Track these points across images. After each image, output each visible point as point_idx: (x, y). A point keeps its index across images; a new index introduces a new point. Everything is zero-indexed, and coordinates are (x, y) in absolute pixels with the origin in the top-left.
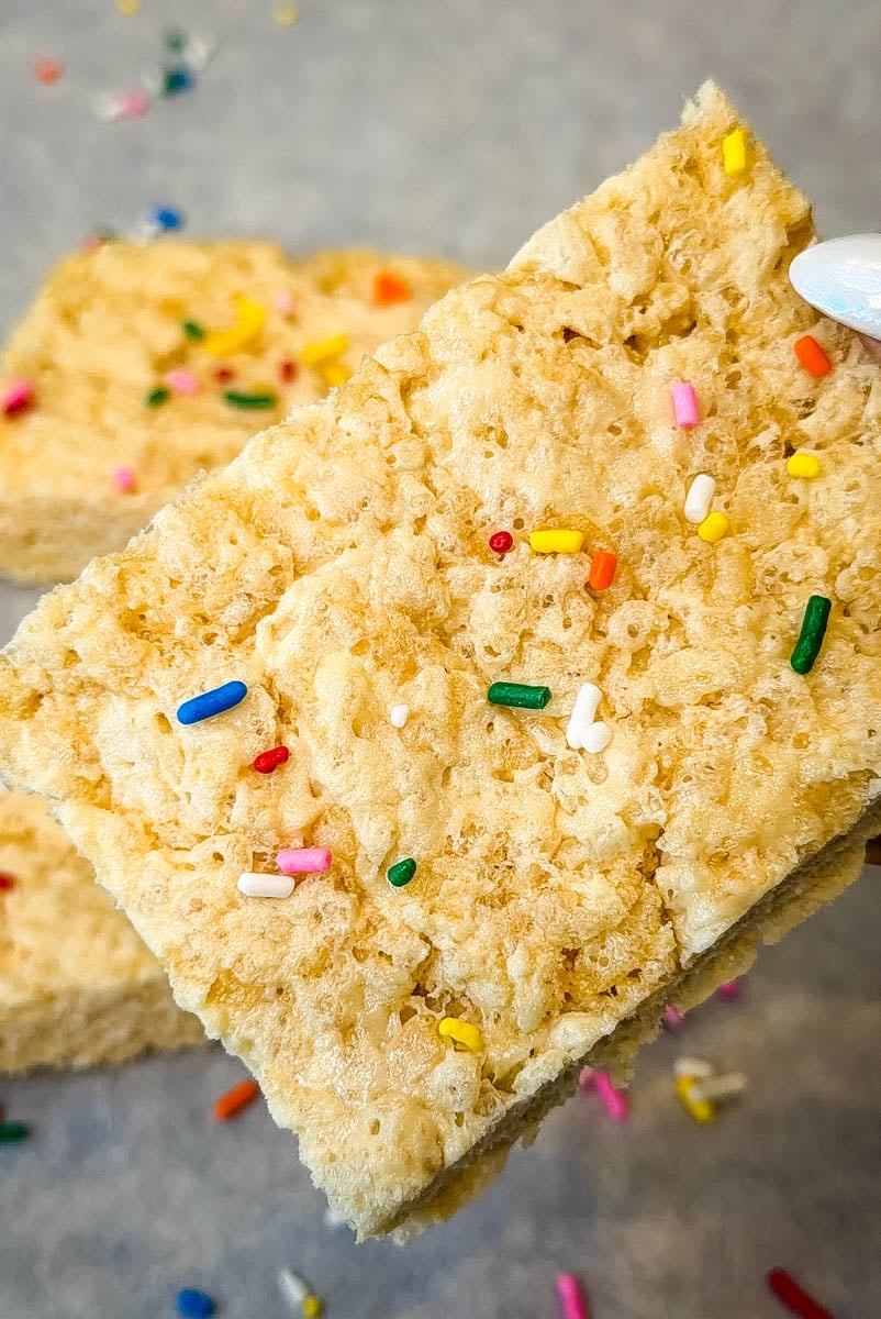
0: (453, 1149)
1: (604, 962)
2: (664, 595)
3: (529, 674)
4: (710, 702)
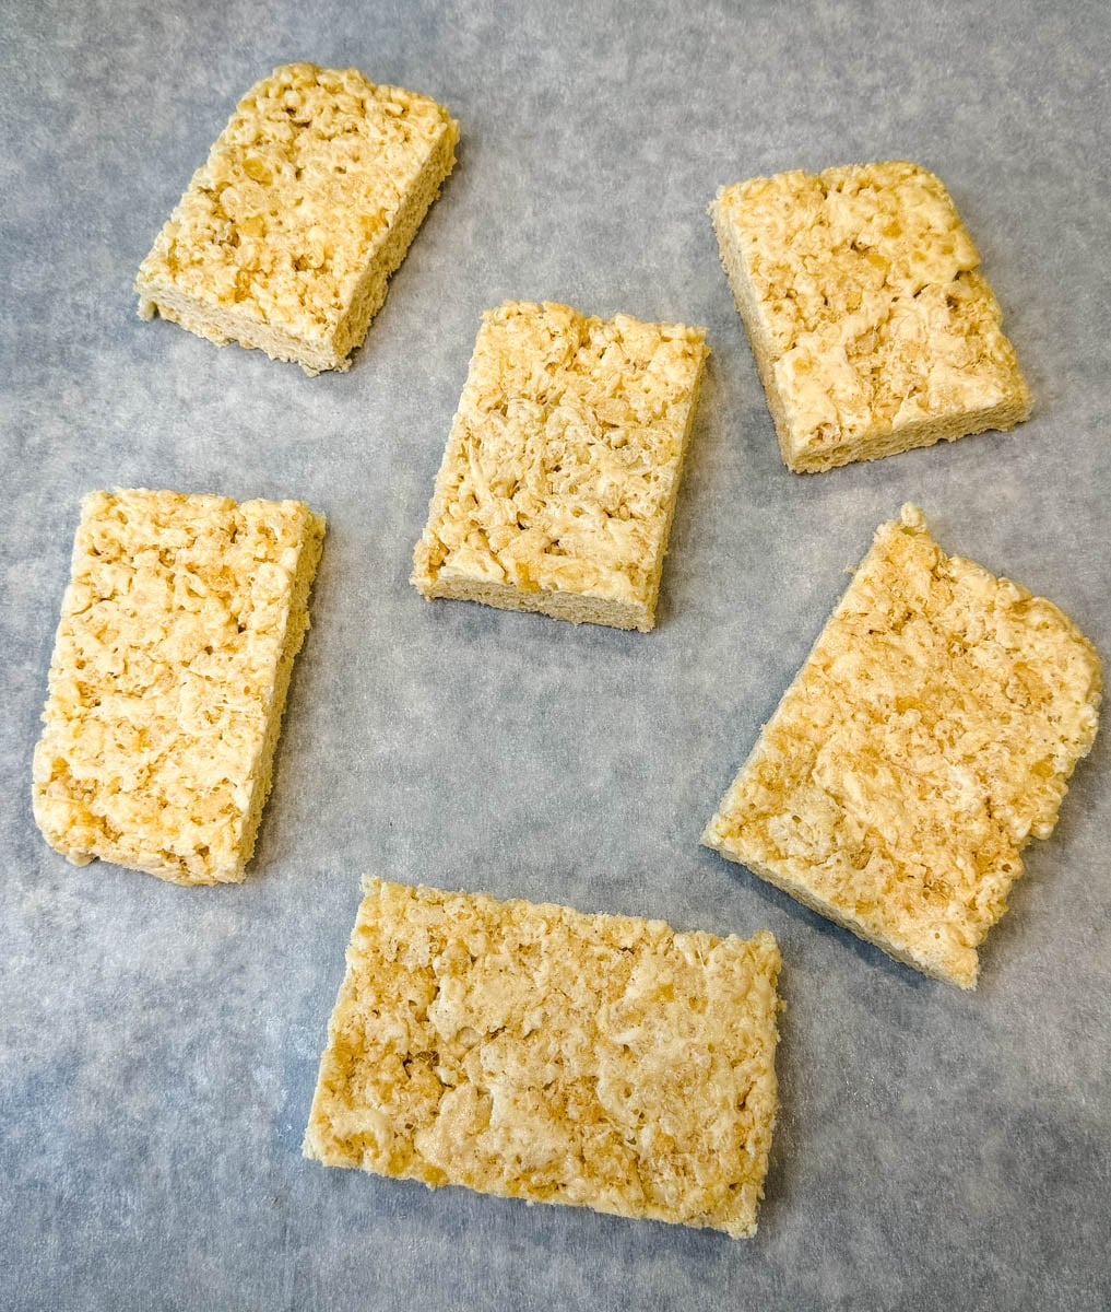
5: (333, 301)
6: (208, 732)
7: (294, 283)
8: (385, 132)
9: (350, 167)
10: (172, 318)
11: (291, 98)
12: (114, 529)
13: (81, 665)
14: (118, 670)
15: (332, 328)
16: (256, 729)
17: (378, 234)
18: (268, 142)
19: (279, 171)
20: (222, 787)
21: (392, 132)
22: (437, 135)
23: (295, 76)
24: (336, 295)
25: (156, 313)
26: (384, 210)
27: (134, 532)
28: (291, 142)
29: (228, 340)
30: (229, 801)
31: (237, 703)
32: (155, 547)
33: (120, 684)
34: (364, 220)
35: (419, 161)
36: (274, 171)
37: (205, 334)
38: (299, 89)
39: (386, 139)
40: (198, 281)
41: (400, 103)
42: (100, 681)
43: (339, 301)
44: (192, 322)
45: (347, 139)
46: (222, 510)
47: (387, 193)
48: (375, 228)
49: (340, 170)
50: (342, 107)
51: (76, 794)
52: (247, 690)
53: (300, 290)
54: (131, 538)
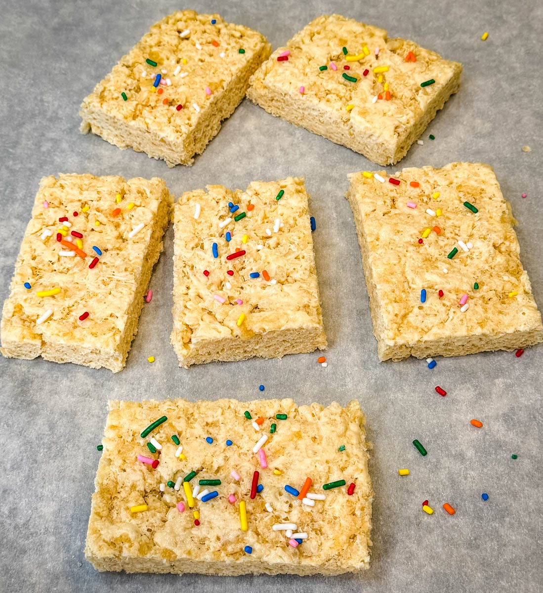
0: (535, 305)
1: (513, 267)
2: (447, 225)
3: (449, 250)
4: (473, 227)
5: (187, 122)
6: (103, 290)
7: (167, 111)
8: (229, 44)
9: (207, 59)
10: (98, 133)
11: (180, 25)
12: (58, 192)
13: (34, 258)
14: (54, 260)
15: (184, 135)
16: (130, 289)
17: (217, 92)
18: (164, 45)
19: (168, 59)
20: (109, 318)
21: (233, 44)
22: (258, 48)
23: (184, 15)
24: (189, 119)
25: (90, 130)
26: (222, 81)
27: (68, 194)
28: (177, 46)
29: (127, 146)
30: (113, 325)
31: (120, 276)
32: (80, 201)
33: (55, 266)
34: (211, 84)
35: (246, 59)
36: (165, 58)
37: (115, 143)
38: (186, 21)
39: (229, 47)
40: (114, 107)
41: (240, 32)
42: (44, 266)
43: (190, 122)
44: (108, 135)
45: (208, 46)
46: (118, 182)
47: (225, 72)
48: (216, 88)
49: (202, 61)
50: (207, 31)
51: (26, 323)
52: (126, 270)
53: (169, 115)
54: (66, 196)
